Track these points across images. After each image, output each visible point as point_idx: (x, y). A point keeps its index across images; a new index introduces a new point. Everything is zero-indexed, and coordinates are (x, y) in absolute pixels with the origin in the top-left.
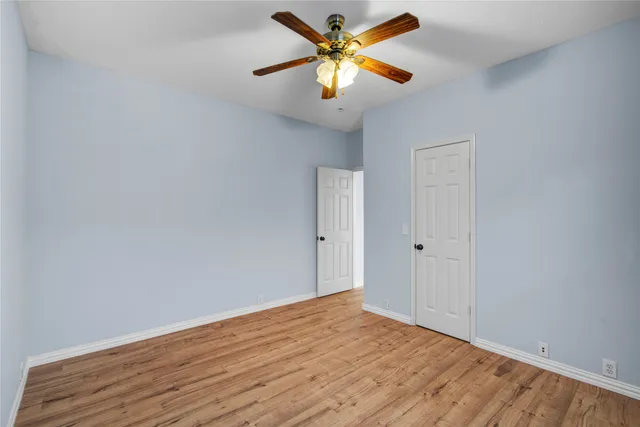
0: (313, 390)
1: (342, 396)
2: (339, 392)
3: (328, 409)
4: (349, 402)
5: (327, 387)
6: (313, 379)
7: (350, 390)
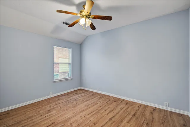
0: (93, 119)
1: (84, 119)
2: (85, 120)
3: (88, 115)
4: (82, 117)
5: (89, 121)
6: (95, 124)
7: (82, 121)
